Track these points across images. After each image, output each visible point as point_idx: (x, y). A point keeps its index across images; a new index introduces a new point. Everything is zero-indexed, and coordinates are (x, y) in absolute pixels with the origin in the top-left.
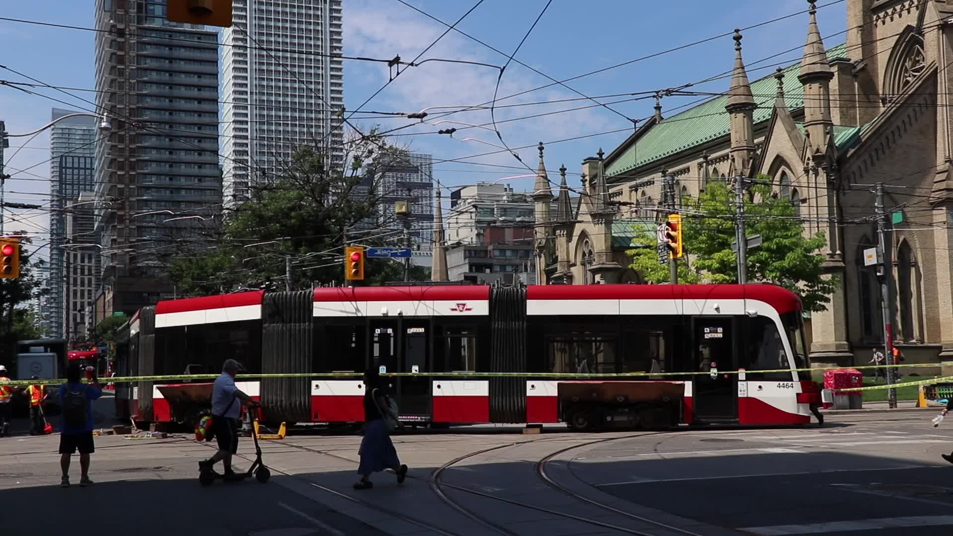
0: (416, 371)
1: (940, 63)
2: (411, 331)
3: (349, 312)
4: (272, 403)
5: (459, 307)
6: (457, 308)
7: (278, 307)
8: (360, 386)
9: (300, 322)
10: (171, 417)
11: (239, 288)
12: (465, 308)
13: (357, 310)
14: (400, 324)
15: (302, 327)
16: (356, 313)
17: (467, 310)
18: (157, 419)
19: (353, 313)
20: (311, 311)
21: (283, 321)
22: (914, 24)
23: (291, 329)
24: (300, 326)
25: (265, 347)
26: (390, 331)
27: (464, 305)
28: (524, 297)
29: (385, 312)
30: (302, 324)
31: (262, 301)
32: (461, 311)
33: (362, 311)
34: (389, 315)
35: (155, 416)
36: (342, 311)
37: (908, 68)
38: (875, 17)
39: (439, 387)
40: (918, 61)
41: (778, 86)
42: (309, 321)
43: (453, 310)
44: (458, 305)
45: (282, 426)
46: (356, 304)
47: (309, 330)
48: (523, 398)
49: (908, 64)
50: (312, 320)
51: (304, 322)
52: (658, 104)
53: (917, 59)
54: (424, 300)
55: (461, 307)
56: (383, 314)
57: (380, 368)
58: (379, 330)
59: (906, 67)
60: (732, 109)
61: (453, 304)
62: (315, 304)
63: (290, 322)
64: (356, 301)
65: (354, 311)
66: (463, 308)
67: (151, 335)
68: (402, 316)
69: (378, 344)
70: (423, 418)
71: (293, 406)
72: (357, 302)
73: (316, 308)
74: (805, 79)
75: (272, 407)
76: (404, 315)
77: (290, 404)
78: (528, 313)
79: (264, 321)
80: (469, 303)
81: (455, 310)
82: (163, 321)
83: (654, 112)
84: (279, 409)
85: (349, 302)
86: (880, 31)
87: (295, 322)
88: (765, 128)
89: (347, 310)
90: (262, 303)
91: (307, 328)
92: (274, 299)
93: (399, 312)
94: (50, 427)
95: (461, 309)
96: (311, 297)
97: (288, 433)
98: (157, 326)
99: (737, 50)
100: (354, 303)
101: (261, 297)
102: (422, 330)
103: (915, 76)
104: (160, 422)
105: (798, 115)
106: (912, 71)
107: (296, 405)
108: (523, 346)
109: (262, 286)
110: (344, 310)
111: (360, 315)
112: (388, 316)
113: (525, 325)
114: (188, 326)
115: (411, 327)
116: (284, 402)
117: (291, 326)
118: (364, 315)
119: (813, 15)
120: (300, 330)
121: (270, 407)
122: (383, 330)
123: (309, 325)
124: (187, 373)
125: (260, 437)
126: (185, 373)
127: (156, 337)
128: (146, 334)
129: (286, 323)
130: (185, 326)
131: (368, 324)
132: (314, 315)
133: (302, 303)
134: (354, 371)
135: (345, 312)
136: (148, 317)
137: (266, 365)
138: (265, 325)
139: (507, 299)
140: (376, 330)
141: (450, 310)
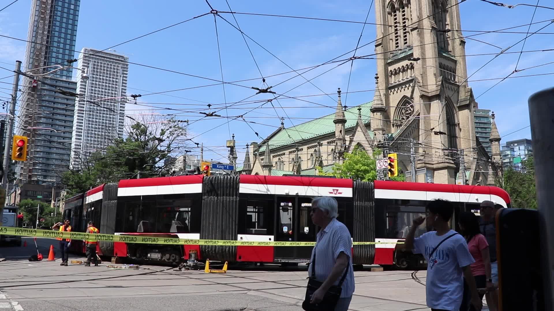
0: (307, 230)
1: (421, 110)
2: (303, 205)
3: (262, 191)
4: (208, 247)
5: (334, 191)
6: (333, 192)
7: (214, 187)
8: (270, 239)
9: (230, 196)
10: (127, 253)
11: (181, 173)
12: (338, 192)
13: (268, 190)
14: (297, 200)
15: (231, 199)
16: (267, 192)
17: (339, 193)
18: (116, 254)
19: (264, 192)
20: (238, 189)
21: (217, 196)
22: (409, 95)
23: (223, 201)
25: (204, 211)
26: (290, 204)
27: (337, 190)
28: (373, 188)
29: (288, 193)
30: (231, 197)
31: (203, 181)
32: (335, 194)
33: (270, 191)
34: (290, 194)
36: (257, 190)
37: (403, 113)
38: (390, 91)
40: (407, 110)
41: (359, 113)
42: (236, 196)
43: (330, 193)
44: (334, 190)
45: (225, 263)
46: (267, 186)
47: (236, 201)
48: (373, 249)
49: (403, 111)
50: (238, 195)
51: (233, 196)
52: (283, 122)
53: (407, 109)
54: (312, 186)
55: (335, 191)
56: (286, 193)
57: (284, 228)
58: (283, 203)
59: (402, 113)
60: (336, 122)
61: (331, 189)
62: (241, 185)
63: (223, 195)
64: (267, 184)
65: (266, 191)
66: (337, 192)
67: (114, 201)
68: (298, 196)
71: (224, 250)
72: (268, 185)
73: (241, 187)
74: (374, 110)
75: (208, 251)
76: (299, 194)
78: (375, 197)
79: (203, 195)
80: (341, 189)
81: (332, 193)
82: (123, 192)
83: (281, 126)
84: (213, 252)
85: (262, 185)
86: (391, 97)
87: (227, 196)
88: (352, 131)
89: (261, 190)
90: (203, 183)
91: (234, 200)
92: (211, 181)
93: (296, 193)
94: (41, 256)
96: (238, 180)
98: (119, 195)
99: (339, 97)
100: (265, 185)
101: (202, 179)
103: (406, 116)
104: (117, 257)
105: (368, 126)
106: (405, 114)
107: (226, 250)
108: (373, 217)
110: (259, 189)
111: (269, 193)
112: (289, 195)
113: (374, 204)
114: (144, 197)
115: (304, 203)
116: (217, 248)
117: (223, 198)
118: (272, 193)
119: (377, 84)
120: (230, 201)
121: (207, 250)
122: (285, 203)
123: (236, 198)
124: (140, 226)
125: (210, 271)
126: (139, 226)
127: (118, 202)
128: (109, 200)
129: (220, 196)
130: (140, 196)
131: (276, 200)
132: (240, 192)
133: (232, 184)
134: (266, 229)
135: (260, 191)
136: (112, 189)
137: (204, 223)
138: (203, 197)
139: (363, 188)
140: (281, 203)
141: (329, 193)
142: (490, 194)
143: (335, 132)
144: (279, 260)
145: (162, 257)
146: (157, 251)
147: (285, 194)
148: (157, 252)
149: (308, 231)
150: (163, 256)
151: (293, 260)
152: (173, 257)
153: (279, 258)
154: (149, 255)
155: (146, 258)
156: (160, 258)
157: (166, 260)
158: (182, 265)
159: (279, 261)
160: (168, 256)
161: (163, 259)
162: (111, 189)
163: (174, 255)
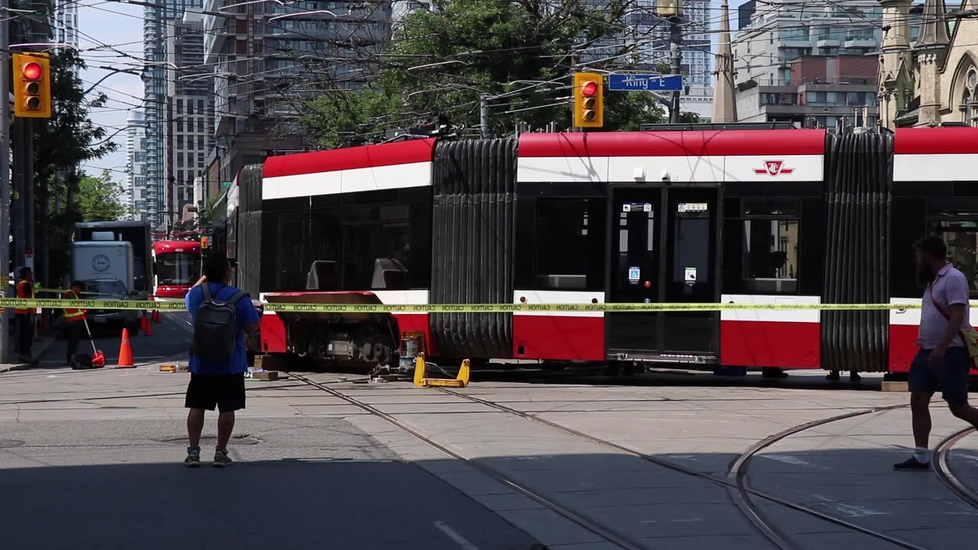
0: (692, 277)
2: (684, 208)
3: (577, 176)
4: (448, 326)
5: (769, 166)
6: (766, 169)
7: (458, 168)
8: (595, 301)
9: (494, 191)
10: (287, 344)
11: (396, 134)
12: (781, 169)
13: (592, 171)
14: (665, 197)
15: (498, 200)
16: (590, 178)
17: (784, 171)
18: (266, 348)
19: (583, 177)
20: (513, 173)
21: (467, 191)
23: (480, 204)
24: (496, 196)
25: (436, 232)
26: (647, 208)
27: (779, 163)
28: (889, 150)
29: (641, 176)
30: (498, 195)
31: (432, 156)
32: (774, 174)
33: (598, 173)
34: (647, 180)
35: (263, 345)
36: (564, 173)
39: (731, 305)
42: (511, 191)
43: (758, 172)
44: (768, 163)
45: (463, 364)
46: (589, 160)
47: (511, 204)
48: (882, 327)
50: (515, 188)
51: (503, 191)
54: (708, 155)
55: (773, 167)
56: (636, 178)
57: (630, 270)
58: (629, 206)
61: (759, 161)
62: (522, 161)
63: (479, 191)
64: (589, 156)
65: (586, 173)
66: (777, 169)
67: (256, 212)
68: (670, 183)
69: (626, 232)
70: (704, 357)
71: (482, 331)
72: (591, 158)
73: (520, 167)
75: (448, 333)
76: (672, 180)
77: (479, 329)
78: (896, 178)
79: (434, 190)
80: (788, 161)
81: (764, 172)
82: (274, 187)
84: (460, 337)
85: (577, 158)
87: (487, 191)
89: (574, 172)
90: (433, 160)
91: (506, 202)
92: (452, 153)
93: (663, 176)
94: (101, 356)
95: (775, 172)
96: (514, 148)
97: (473, 377)
98: (265, 197)
100: (585, 159)
101: (431, 149)
102: (703, 207)
104: (269, 353)
108: (885, 236)
109: (434, 132)
110: (568, 171)
111: (595, 179)
112: (645, 183)
113: (889, 200)
114: (315, 198)
115: (684, 202)
116: (467, 326)
117: (480, 198)
118: (604, 179)
120: (495, 206)
121: (445, 332)
122: (635, 206)
123: (511, 196)
124: (312, 274)
125: (427, 382)
126: (309, 273)
127: (263, 214)
128: (247, 211)
129: (472, 194)
130: (309, 197)
131: (611, 195)
132: (518, 180)
133: (499, 159)
134: (585, 276)
135: (571, 175)
136: (252, 182)
137: (438, 263)
138: (437, 197)
139: (857, 153)
140: (624, 206)
141: (754, 173)
144: (619, 354)
145: (356, 352)
146: (346, 336)
147: (635, 181)
148: (345, 340)
149: (695, 279)
150: (358, 346)
151: (657, 356)
152: (378, 350)
153: (618, 352)
154: (330, 347)
155: (326, 355)
156: (352, 354)
157: (365, 358)
159: (619, 359)
160: (367, 347)
161: (360, 357)
162: (249, 180)
163: (379, 345)
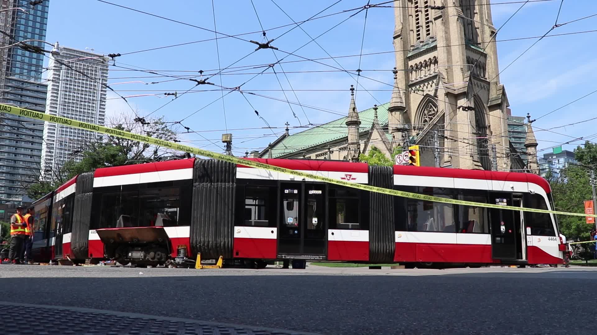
0: (316, 222)
1: (446, 111)
2: (311, 192)
3: (264, 177)
4: (200, 243)
5: (347, 176)
6: (346, 177)
7: (207, 172)
8: (272, 232)
9: (225, 182)
10: (104, 254)
12: (351, 178)
13: (270, 175)
14: (303, 188)
15: (227, 186)
16: (269, 178)
17: (353, 179)
18: (91, 255)
19: (266, 177)
20: (235, 174)
21: (211, 182)
22: (432, 94)
23: (217, 187)
24: (225, 185)
25: (194, 200)
26: (296, 191)
27: (350, 175)
28: (391, 173)
29: (293, 178)
30: (227, 184)
31: (193, 166)
32: (349, 180)
33: (273, 176)
34: (295, 180)
35: (89, 254)
36: (258, 175)
37: (426, 114)
38: (410, 89)
39: (333, 234)
40: (431, 111)
41: (375, 113)
42: (233, 182)
43: (342, 178)
44: (346, 175)
45: (220, 257)
47: (233, 188)
48: (392, 243)
49: (426, 112)
50: (235, 181)
51: (229, 182)
52: (287, 128)
53: (430, 110)
54: (321, 171)
55: (348, 177)
56: (291, 179)
58: (287, 191)
59: (425, 113)
60: (349, 124)
61: (343, 174)
62: (238, 169)
63: (218, 181)
65: (268, 176)
66: (350, 178)
67: (89, 194)
68: (305, 182)
70: (321, 257)
71: (218, 245)
73: (238, 172)
74: (392, 110)
75: (200, 246)
76: (306, 180)
77: (216, 244)
78: (395, 184)
79: (194, 181)
80: (354, 175)
81: (344, 179)
82: (99, 182)
83: (285, 132)
84: (206, 248)
86: (412, 96)
87: (221, 182)
88: (366, 135)
89: (262, 175)
90: (193, 168)
91: (231, 187)
92: (204, 165)
93: (303, 179)
95: (349, 179)
98: (95, 186)
99: (352, 95)
101: (193, 163)
102: (320, 192)
103: (429, 118)
104: (93, 258)
105: (385, 128)
106: (428, 115)
107: (221, 244)
108: (392, 206)
110: (259, 174)
111: (272, 178)
112: (294, 181)
114: (124, 186)
115: (312, 190)
116: (210, 242)
117: (218, 185)
118: (276, 179)
119: (396, 80)
120: (225, 188)
121: (198, 246)
122: (290, 191)
123: (233, 185)
124: (120, 221)
125: (202, 267)
126: (118, 221)
127: (93, 195)
128: (83, 193)
129: (214, 183)
130: (120, 186)
131: (279, 185)
132: (237, 177)
133: (227, 168)
134: (267, 221)
135: (261, 176)
136: (87, 180)
137: (195, 214)
138: (194, 184)
139: (380, 173)
140: (285, 190)
141: (341, 179)
142: (527, 182)
143: (347, 137)
144: (283, 256)
145: (145, 256)
146: (140, 249)
147: (290, 180)
148: (139, 251)
149: (317, 223)
150: (146, 254)
151: (300, 256)
152: (159, 255)
153: (283, 254)
154: (130, 254)
155: (127, 258)
156: (143, 258)
157: (150, 259)
158: (169, 262)
159: (283, 257)
160: (152, 254)
161: (146, 259)
162: (85, 179)
163: (159, 253)
